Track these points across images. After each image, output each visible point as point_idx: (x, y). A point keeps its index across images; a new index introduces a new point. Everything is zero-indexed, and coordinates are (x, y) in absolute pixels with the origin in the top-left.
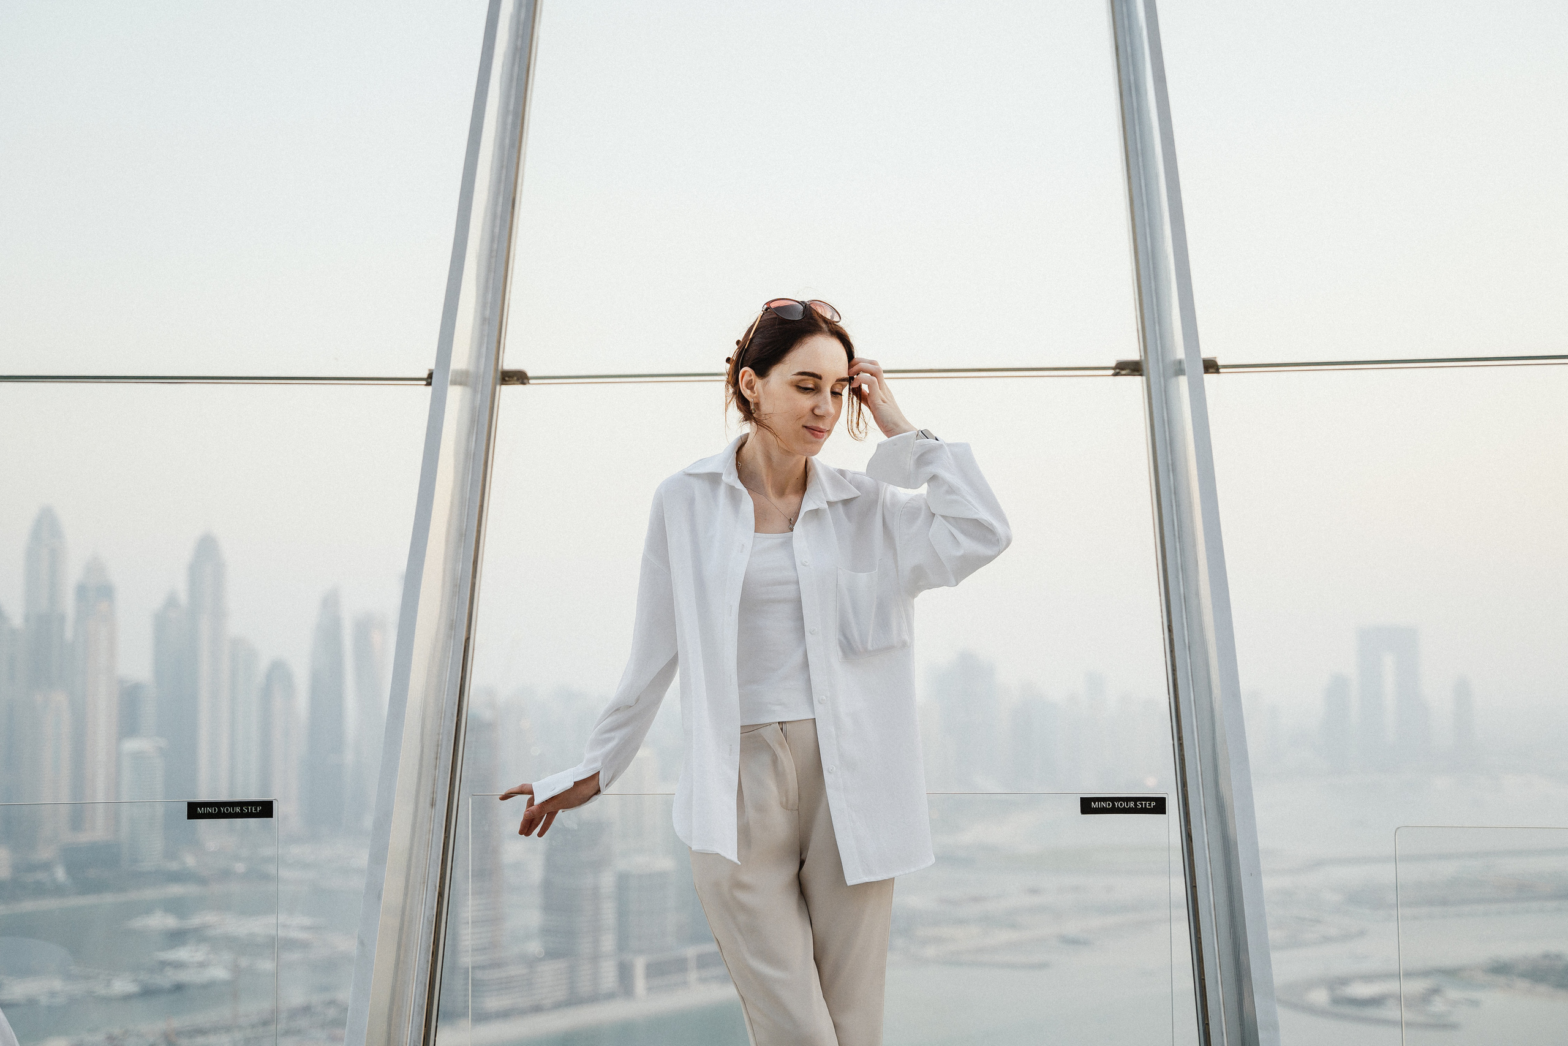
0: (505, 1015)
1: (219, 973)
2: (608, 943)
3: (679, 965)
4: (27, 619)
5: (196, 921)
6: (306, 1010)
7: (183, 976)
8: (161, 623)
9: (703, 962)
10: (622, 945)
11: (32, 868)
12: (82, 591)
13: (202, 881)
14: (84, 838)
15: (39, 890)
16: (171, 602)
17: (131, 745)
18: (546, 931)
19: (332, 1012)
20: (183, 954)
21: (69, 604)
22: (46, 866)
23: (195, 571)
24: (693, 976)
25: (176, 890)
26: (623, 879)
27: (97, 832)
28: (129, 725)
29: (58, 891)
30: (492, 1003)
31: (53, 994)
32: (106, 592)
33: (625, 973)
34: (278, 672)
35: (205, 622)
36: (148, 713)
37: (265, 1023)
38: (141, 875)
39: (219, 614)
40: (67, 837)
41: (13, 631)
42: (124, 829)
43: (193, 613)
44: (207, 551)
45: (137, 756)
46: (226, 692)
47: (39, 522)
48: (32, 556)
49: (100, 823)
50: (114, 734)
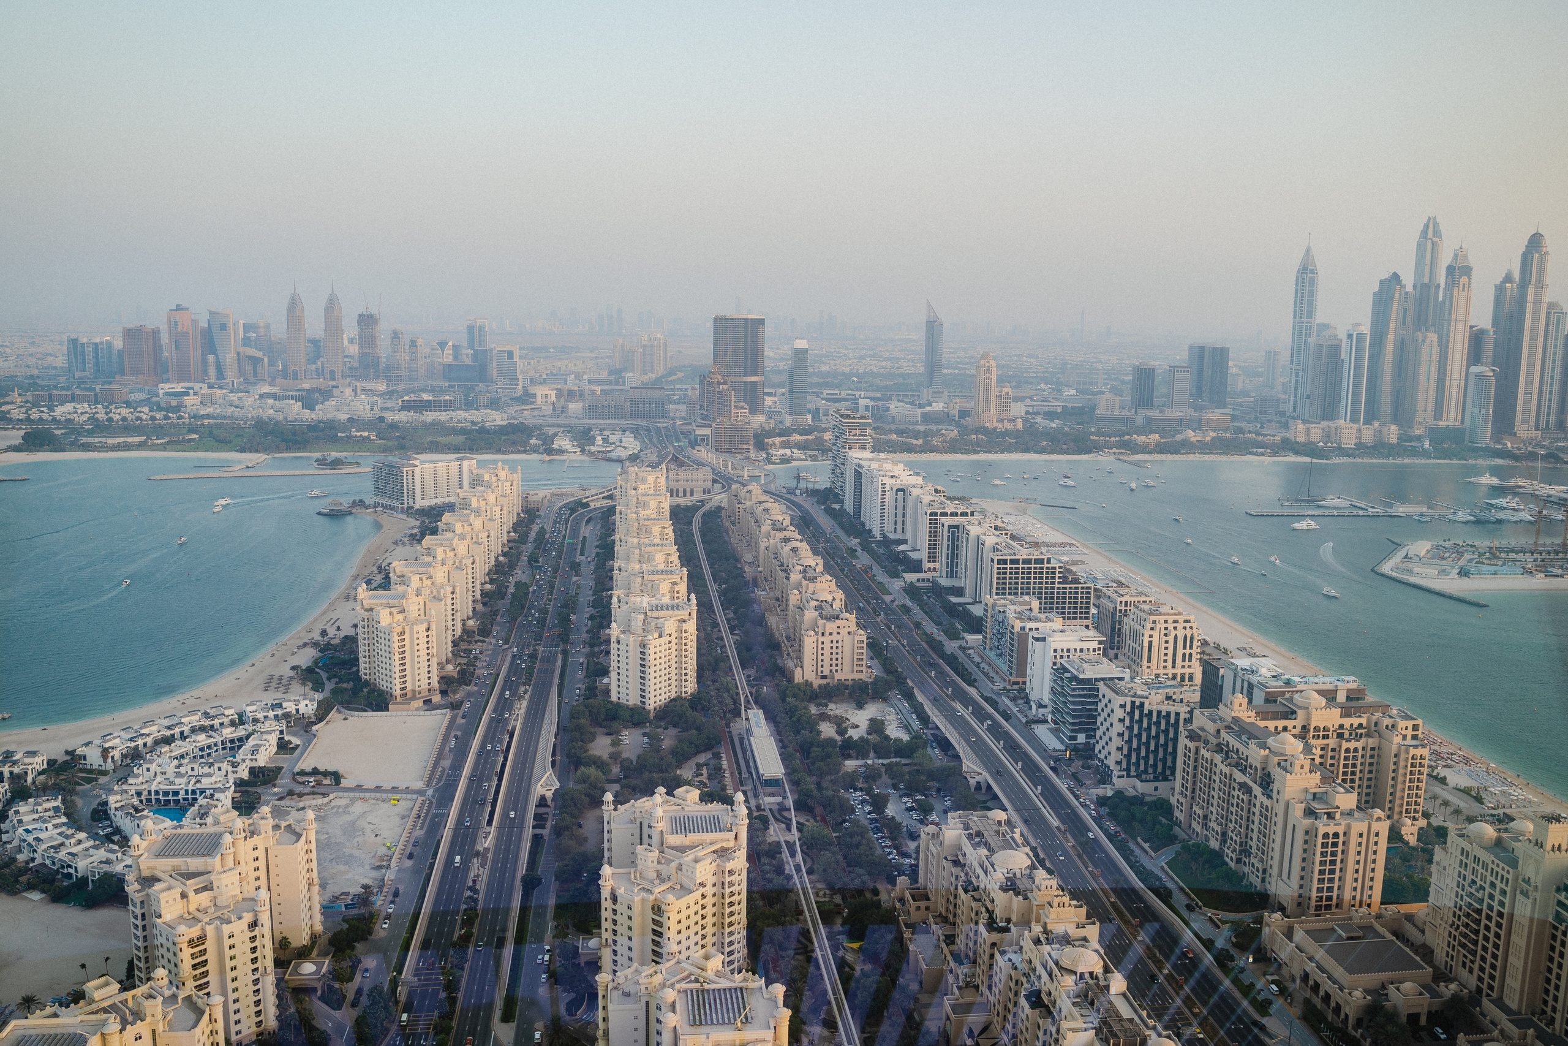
1: (1526, 516)
4: (1415, 286)
5: (1512, 482)
7: (1502, 515)
8: (1500, 291)
11: (1411, 439)
12: (1450, 270)
13: (1516, 458)
14: (1442, 424)
15: (1413, 453)
16: (1508, 278)
17: (1474, 369)
20: (1502, 502)
21: (1442, 279)
22: (1419, 438)
23: (1526, 259)
25: (1499, 462)
27: (1451, 419)
28: (1475, 354)
29: (1425, 454)
31: (1421, 515)
32: (1467, 271)
35: (1531, 292)
36: (1489, 349)
37: (1557, 552)
38: (1475, 450)
39: (1540, 286)
40: (1431, 421)
41: (1407, 293)
42: (1467, 422)
43: (1523, 286)
44: (1535, 242)
45: (1480, 376)
46: (1541, 339)
47: (1427, 226)
48: (1421, 247)
49: (1452, 416)
50: (1464, 363)
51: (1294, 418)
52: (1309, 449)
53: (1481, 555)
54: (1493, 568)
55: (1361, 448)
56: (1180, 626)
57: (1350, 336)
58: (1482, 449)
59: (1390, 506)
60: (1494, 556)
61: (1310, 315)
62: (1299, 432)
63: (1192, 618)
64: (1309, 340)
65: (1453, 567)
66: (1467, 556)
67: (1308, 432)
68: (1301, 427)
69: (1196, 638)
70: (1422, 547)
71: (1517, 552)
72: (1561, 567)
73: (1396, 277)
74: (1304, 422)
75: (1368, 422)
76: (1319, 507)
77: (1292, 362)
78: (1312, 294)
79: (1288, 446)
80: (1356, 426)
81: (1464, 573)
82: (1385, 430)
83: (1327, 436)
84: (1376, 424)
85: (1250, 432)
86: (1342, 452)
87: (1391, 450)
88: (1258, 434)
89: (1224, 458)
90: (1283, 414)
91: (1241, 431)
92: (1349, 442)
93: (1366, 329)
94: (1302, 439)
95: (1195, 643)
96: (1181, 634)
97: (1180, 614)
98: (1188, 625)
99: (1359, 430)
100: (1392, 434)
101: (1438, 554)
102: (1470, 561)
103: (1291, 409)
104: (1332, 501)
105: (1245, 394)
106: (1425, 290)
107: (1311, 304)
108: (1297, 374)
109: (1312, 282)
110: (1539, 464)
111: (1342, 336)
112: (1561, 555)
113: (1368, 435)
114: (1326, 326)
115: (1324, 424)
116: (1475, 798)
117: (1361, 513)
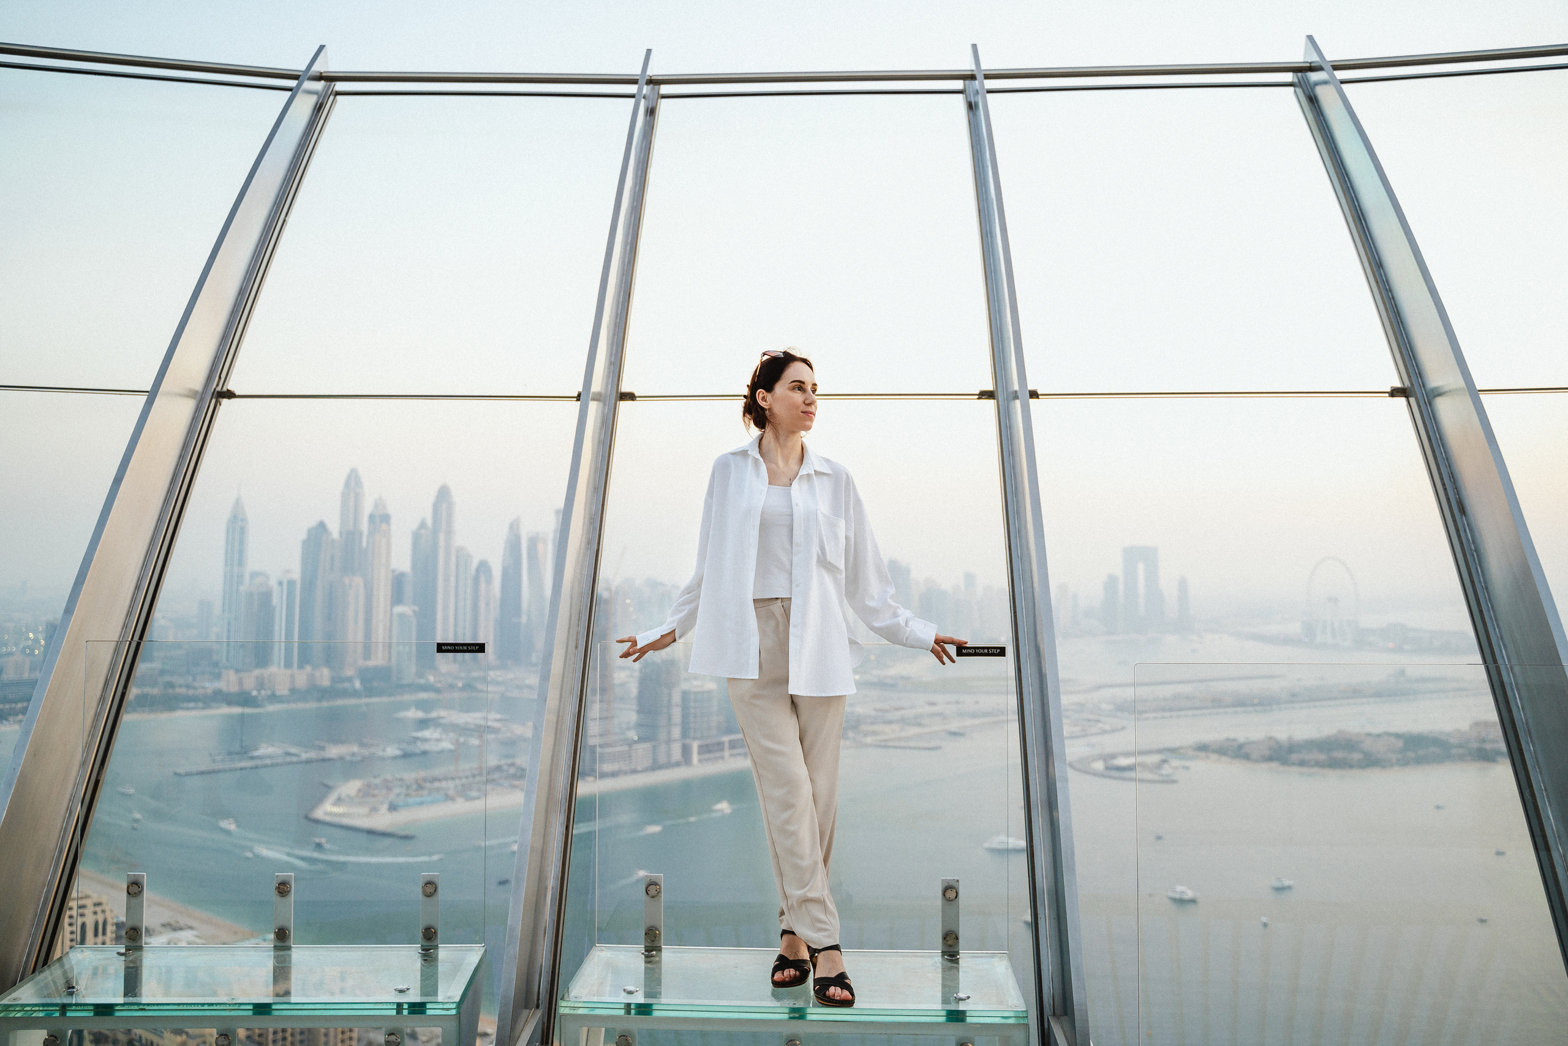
0: (614, 774)
1: (447, 745)
2: (676, 732)
3: (720, 746)
4: (341, 534)
5: (434, 715)
6: (498, 768)
7: (427, 747)
8: (416, 537)
9: (733, 745)
10: (685, 734)
11: (343, 680)
12: (372, 518)
13: (438, 691)
14: (371, 663)
15: (345, 693)
16: (423, 525)
17: (398, 609)
18: (639, 725)
19: (512, 771)
20: (426, 734)
21: (364, 526)
22: (350, 679)
23: (436, 507)
24: (727, 753)
25: (423, 695)
26: (685, 694)
27: (378, 660)
28: (397, 598)
29: (355, 694)
30: (607, 767)
31: (353, 754)
32: (386, 518)
33: (686, 751)
34: (484, 567)
35: (442, 538)
36: (409, 590)
37: (474, 776)
38: (402, 686)
39: (449, 533)
40: (361, 663)
41: (333, 541)
42: (394, 659)
43: (435, 532)
44: (443, 495)
45: (401, 616)
46: (453, 579)
47: (349, 477)
48: (345, 497)
49: (380, 655)
50: (389, 603)
51: (227, 668)
52: (244, 699)
53: (408, 787)
54: (418, 800)
55: (295, 694)
56: (88, 911)
57: (280, 583)
58: (410, 685)
59: (323, 748)
60: (420, 787)
61: (241, 563)
62: (229, 682)
63: (104, 899)
64: (242, 588)
65: (382, 803)
66: (396, 791)
67: (240, 682)
68: (232, 676)
69: (110, 921)
70: (352, 787)
71: (439, 780)
72: (478, 790)
73: (322, 526)
74: (237, 671)
75: (301, 666)
76: (252, 758)
77: (223, 611)
78: (242, 542)
79: (221, 697)
80: (288, 672)
81: (393, 808)
82: (317, 674)
83: (261, 684)
84: (308, 668)
85: (180, 686)
86: (274, 698)
87: (323, 693)
88: (188, 687)
90: (216, 665)
91: (171, 685)
92: (283, 690)
93: (296, 575)
94: (234, 689)
95: (110, 928)
96: (90, 921)
97: (87, 897)
98: (99, 909)
99: (292, 676)
100: (324, 676)
101: (366, 793)
102: (398, 795)
103: (224, 660)
104: (264, 750)
105: (177, 645)
106: (351, 536)
107: (241, 552)
108: (229, 623)
109: (243, 530)
111: (273, 583)
112: (478, 778)
113: (301, 679)
114: (254, 575)
115: (257, 672)
117: (295, 759)
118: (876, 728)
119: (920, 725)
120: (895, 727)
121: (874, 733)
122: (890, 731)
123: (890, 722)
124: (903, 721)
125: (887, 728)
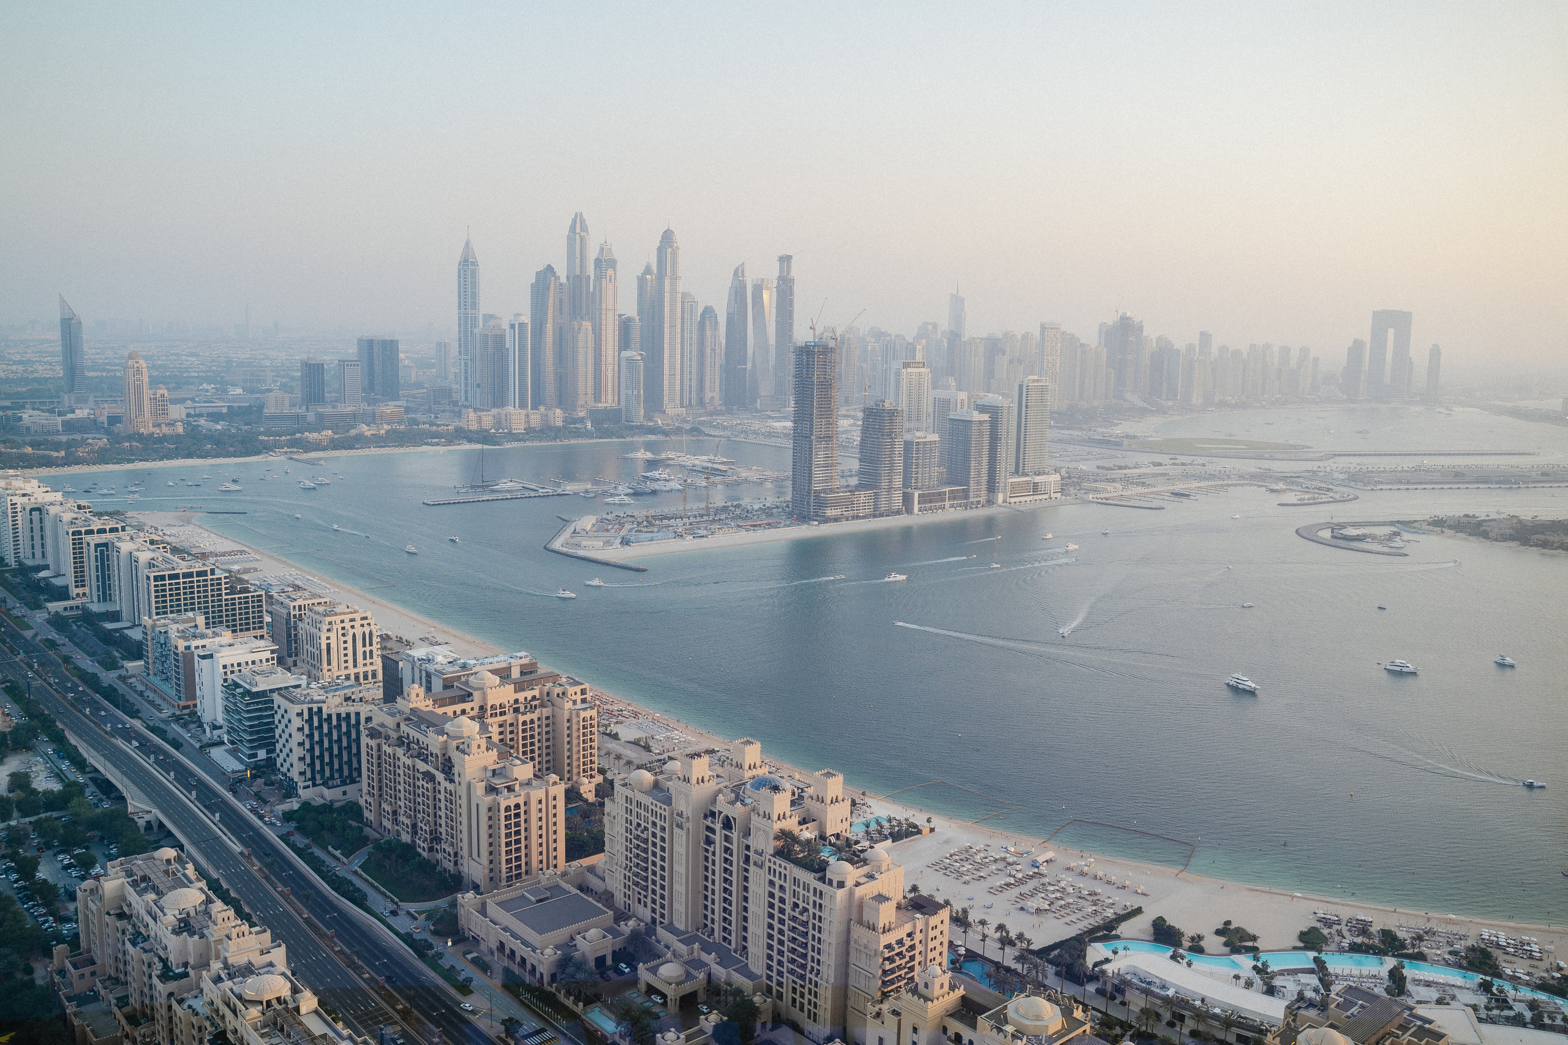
0: (836, 520)
1: (675, 485)
2: (898, 481)
3: (941, 497)
4: (568, 278)
5: (663, 456)
6: (725, 509)
7: (656, 486)
8: (642, 281)
9: (953, 496)
10: (906, 484)
11: (574, 421)
12: (598, 262)
13: (666, 433)
14: (601, 406)
15: (578, 434)
16: (648, 270)
17: (625, 354)
18: (861, 473)
19: (738, 512)
20: (655, 474)
21: (591, 271)
22: (582, 420)
23: (661, 251)
24: (947, 504)
25: (652, 437)
26: (908, 445)
27: (608, 401)
28: (625, 342)
29: (588, 435)
30: (830, 512)
31: (587, 491)
32: (612, 264)
33: (907, 499)
34: (708, 311)
35: (667, 283)
36: (636, 335)
37: (702, 516)
38: (632, 428)
39: (675, 278)
40: (591, 404)
41: (561, 284)
42: (623, 404)
43: (661, 277)
44: (667, 238)
45: (630, 360)
46: (679, 326)
47: (574, 221)
48: (571, 240)
49: (610, 397)
50: (617, 348)
51: (466, 407)
52: (483, 437)
53: (639, 524)
54: (650, 535)
55: (531, 433)
56: (357, 624)
57: (512, 326)
58: (637, 427)
59: (559, 485)
60: (651, 524)
61: (474, 306)
62: (471, 420)
63: (369, 614)
64: (476, 331)
65: (616, 538)
66: (628, 526)
67: (480, 420)
68: (472, 415)
69: (375, 634)
70: (588, 522)
71: (669, 519)
72: (706, 528)
73: (550, 269)
74: (475, 410)
75: (535, 407)
76: (493, 491)
77: (460, 352)
78: (474, 285)
79: (462, 435)
80: (523, 412)
81: (625, 542)
82: (551, 414)
83: (498, 423)
84: (542, 409)
85: (424, 423)
86: (512, 437)
87: (555, 433)
88: (431, 424)
89: (401, 450)
90: (455, 403)
91: (415, 422)
92: (519, 427)
93: (526, 319)
94: (474, 427)
95: (375, 640)
96: (359, 631)
97: (356, 612)
98: (365, 622)
99: (527, 416)
100: (558, 417)
101: (603, 525)
102: (630, 530)
103: (463, 398)
104: (505, 485)
105: (419, 385)
106: (577, 280)
107: (474, 296)
108: (466, 363)
109: (474, 275)
110: (684, 438)
111: (506, 326)
112: (705, 518)
113: (536, 420)
114: (488, 317)
115: (494, 411)
116: (644, 747)
117: (532, 494)
118: (1098, 485)
119: (1143, 484)
120: (1118, 485)
121: (1096, 490)
122: (1114, 490)
123: (1113, 480)
124: (1127, 481)
125: (1110, 487)
